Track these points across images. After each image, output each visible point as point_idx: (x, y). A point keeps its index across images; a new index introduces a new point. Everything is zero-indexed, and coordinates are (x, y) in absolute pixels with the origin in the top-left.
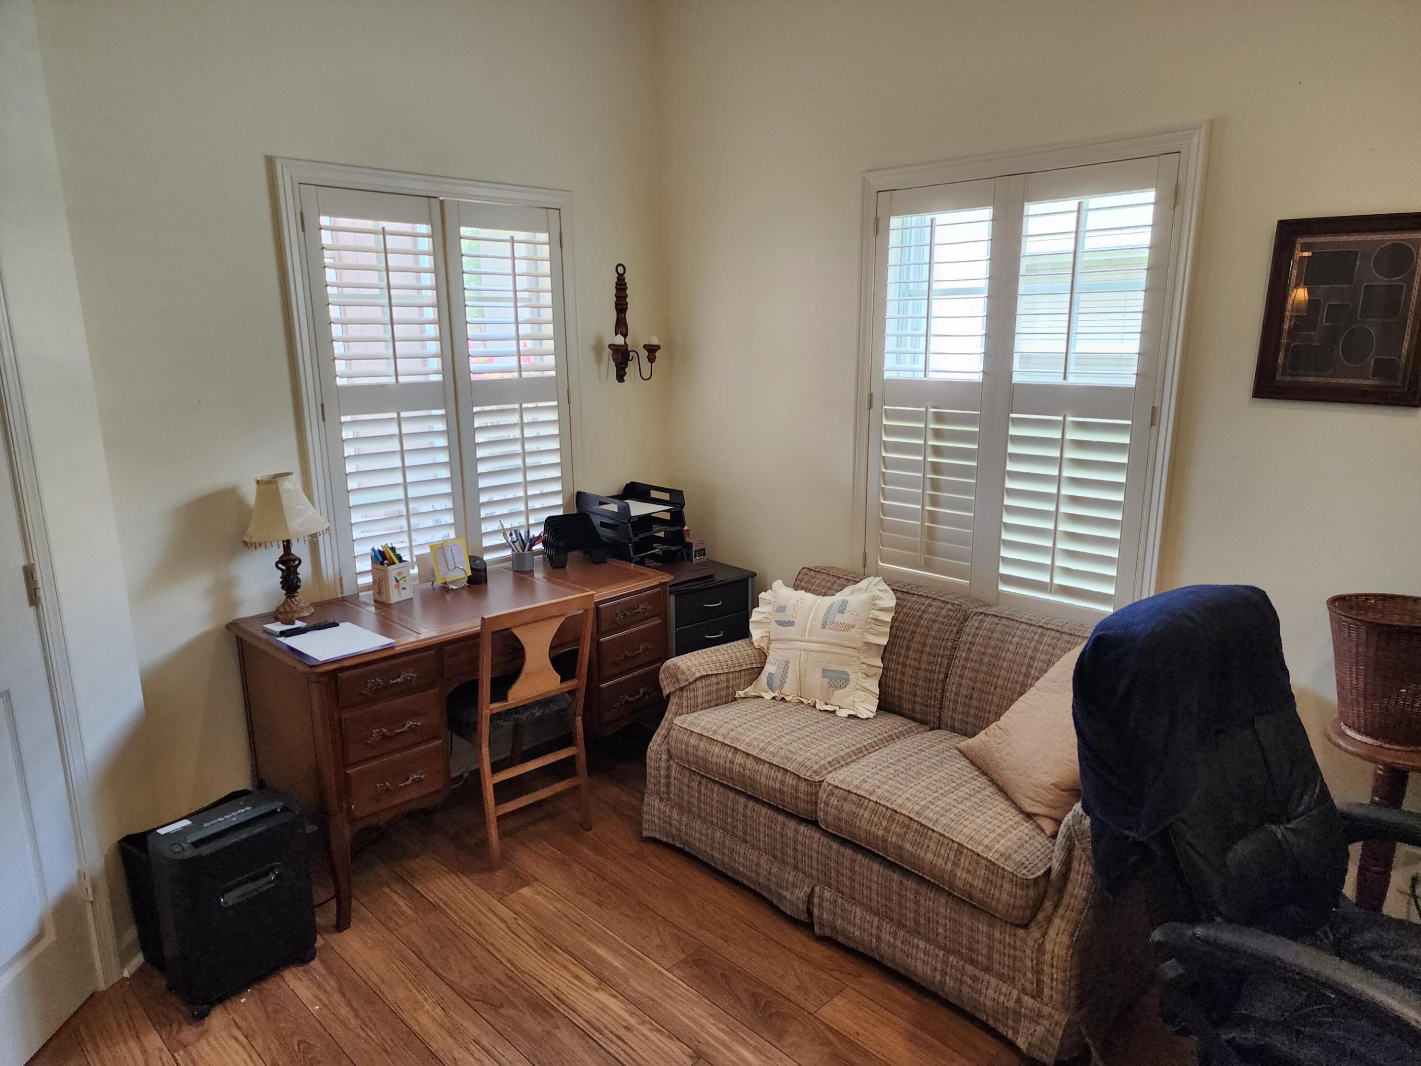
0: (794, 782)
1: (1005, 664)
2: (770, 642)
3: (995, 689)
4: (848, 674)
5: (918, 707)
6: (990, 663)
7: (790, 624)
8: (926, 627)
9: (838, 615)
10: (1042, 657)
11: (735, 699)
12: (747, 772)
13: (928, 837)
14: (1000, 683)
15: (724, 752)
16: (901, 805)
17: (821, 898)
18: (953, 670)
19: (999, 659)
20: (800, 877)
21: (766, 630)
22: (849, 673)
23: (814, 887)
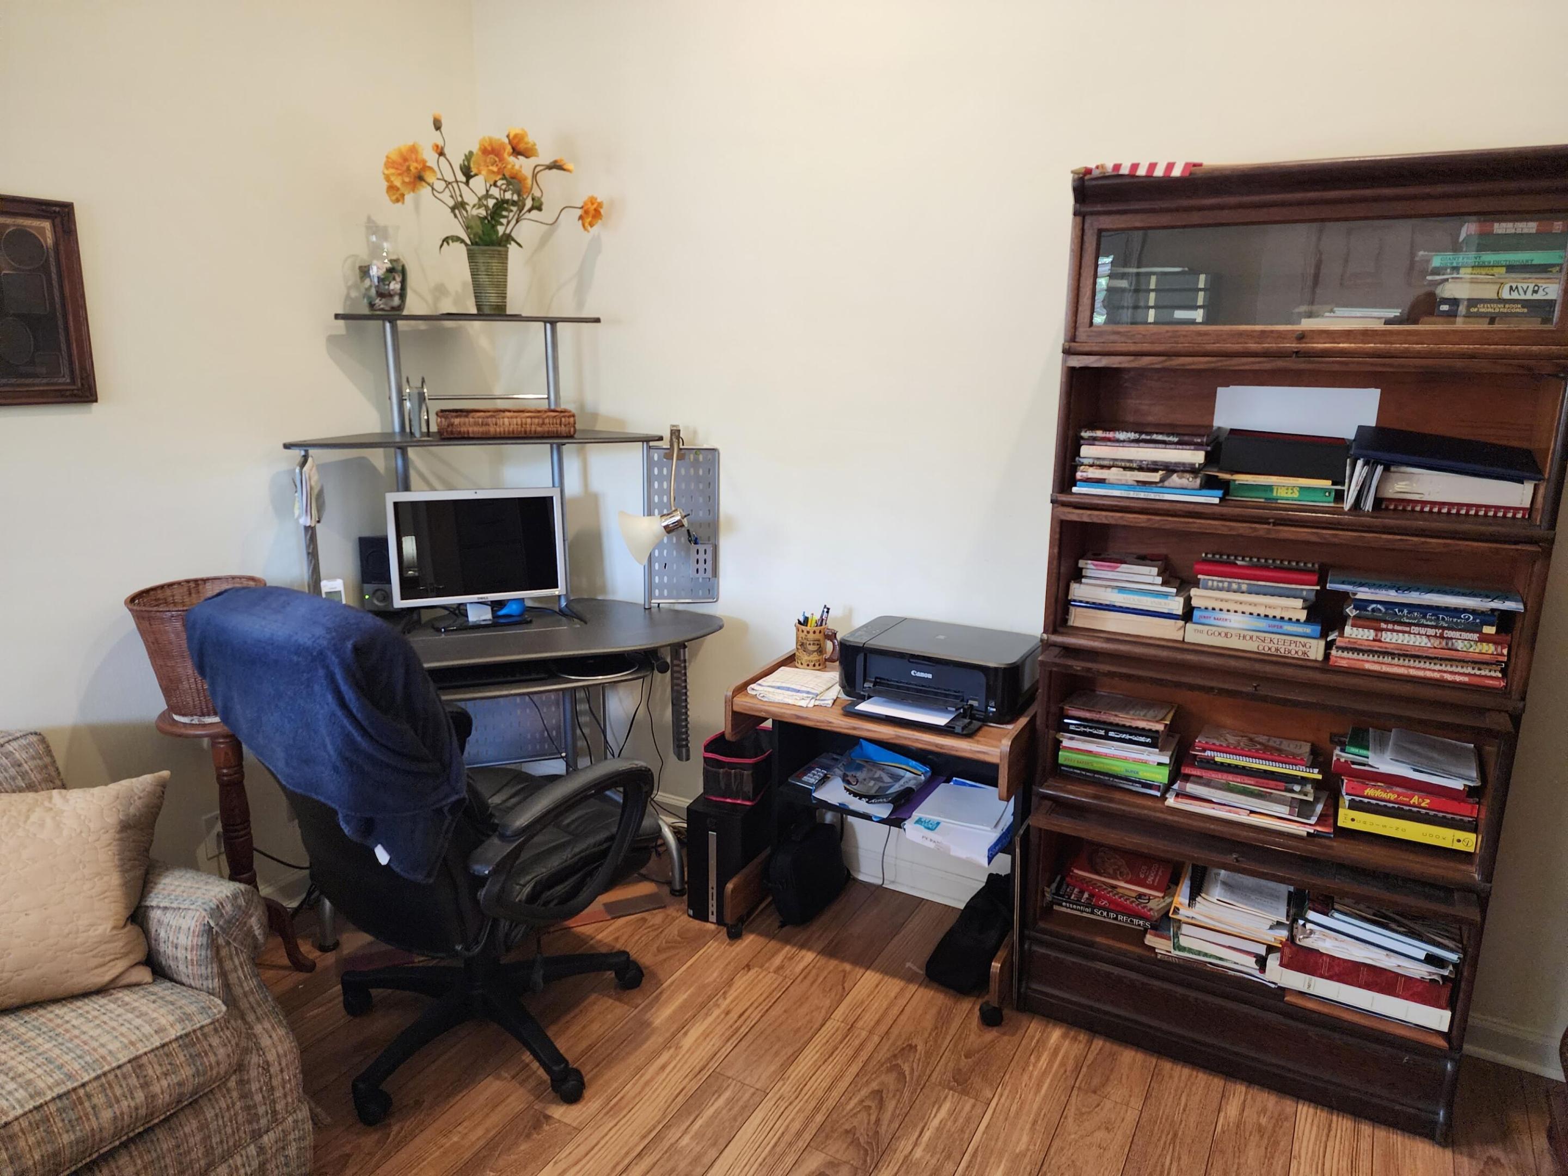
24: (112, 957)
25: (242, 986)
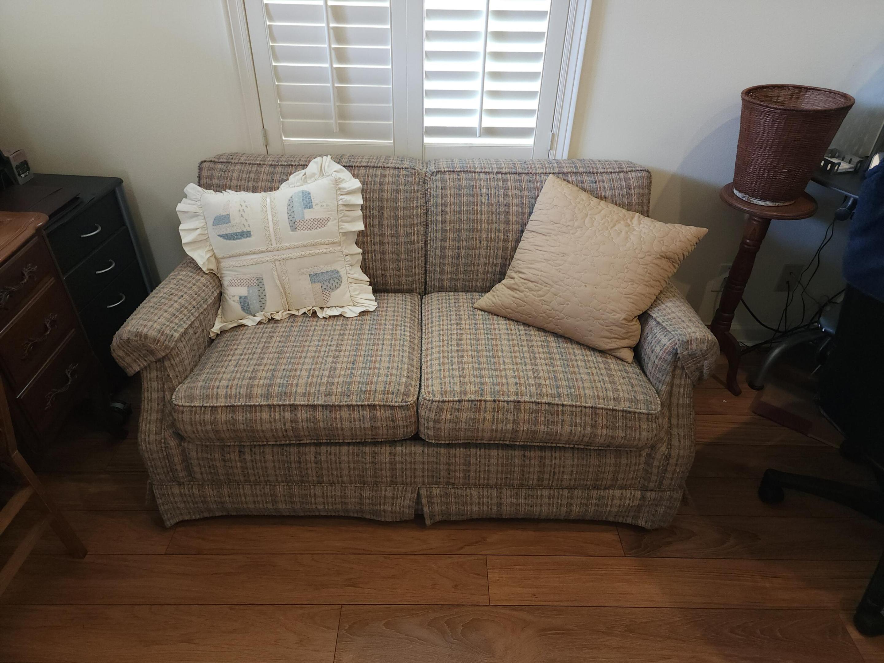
0: (388, 414)
1: (484, 217)
2: (218, 261)
3: (481, 242)
4: (338, 272)
5: (403, 280)
6: (469, 220)
7: (245, 234)
8: (391, 199)
9: (306, 211)
10: (515, 201)
11: (212, 341)
12: (321, 424)
13: (560, 413)
14: (484, 236)
15: (277, 414)
16: (517, 393)
17: (430, 497)
18: (430, 236)
19: (477, 214)
20: (401, 488)
21: (207, 249)
22: (339, 269)
23: (419, 491)
24: (616, 336)
25: (678, 400)
